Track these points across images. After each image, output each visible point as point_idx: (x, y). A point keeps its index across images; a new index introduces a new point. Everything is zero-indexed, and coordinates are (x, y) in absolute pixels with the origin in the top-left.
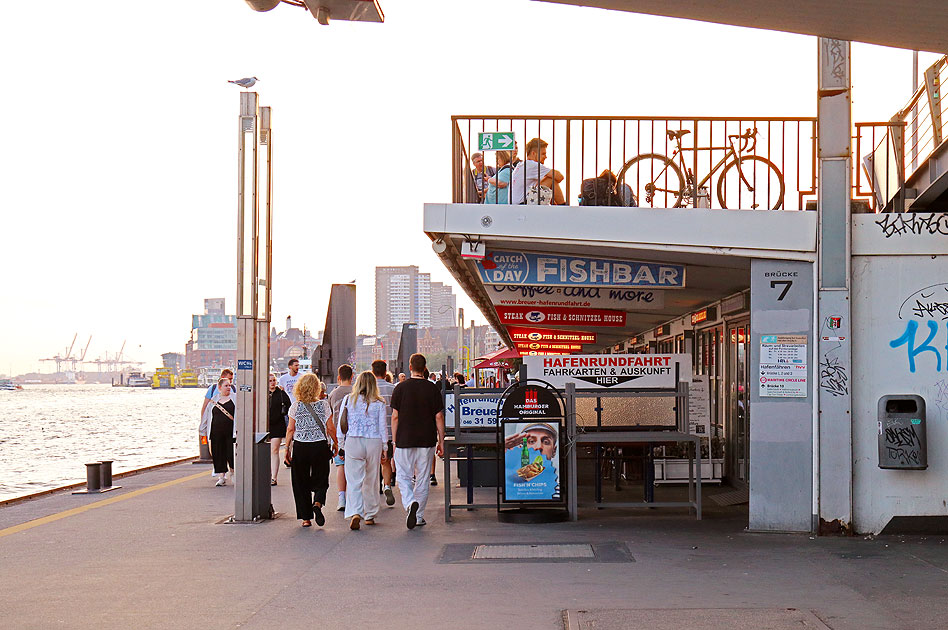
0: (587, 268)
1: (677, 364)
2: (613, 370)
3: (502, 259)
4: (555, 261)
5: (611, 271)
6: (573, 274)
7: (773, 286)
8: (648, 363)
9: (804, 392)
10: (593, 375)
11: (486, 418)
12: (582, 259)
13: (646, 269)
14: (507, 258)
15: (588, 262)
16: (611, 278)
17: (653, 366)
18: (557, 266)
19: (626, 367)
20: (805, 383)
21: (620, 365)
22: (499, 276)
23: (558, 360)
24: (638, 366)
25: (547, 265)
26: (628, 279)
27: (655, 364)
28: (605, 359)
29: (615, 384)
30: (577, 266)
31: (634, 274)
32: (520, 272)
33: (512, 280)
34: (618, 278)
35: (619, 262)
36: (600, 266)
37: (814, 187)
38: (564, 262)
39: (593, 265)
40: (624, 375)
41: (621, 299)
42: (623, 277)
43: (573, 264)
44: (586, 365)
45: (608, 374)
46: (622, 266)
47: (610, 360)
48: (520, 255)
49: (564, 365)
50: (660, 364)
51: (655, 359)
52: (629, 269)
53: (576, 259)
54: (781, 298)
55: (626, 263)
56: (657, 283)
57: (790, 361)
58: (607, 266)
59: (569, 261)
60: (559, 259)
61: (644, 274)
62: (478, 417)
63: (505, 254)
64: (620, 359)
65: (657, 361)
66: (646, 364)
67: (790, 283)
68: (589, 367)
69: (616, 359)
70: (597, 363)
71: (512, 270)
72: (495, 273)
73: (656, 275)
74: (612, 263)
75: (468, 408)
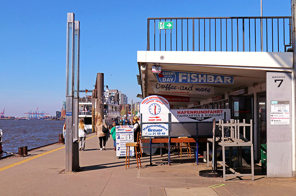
0: (197, 77)
1: (225, 113)
2: (202, 115)
3: (166, 74)
4: (185, 74)
5: (207, 78)
6: (192, 79)
7: (275, 82)
8: (215, 113)
9: (288, 123)
10: (195, 117)
11: (156, 133)
12: (196, 74)
13: (219, 77)
14: (168, 73)
15: (198, 75)
16: (206, 80)
17: (217, 114)
18: (187, 76)
19: (207, 114)
20: (289, 120)
21: (205, 113)
22: (164, 80)
23: (182, 111)
24: (211, 114)
25: (183, 76)
26: (213, 81)
27: (217, 113)
28: (200, 111)
29: (203, 120)
30: (194, 76)
31: (215, 79)
32: (173, 79)
33: (170, 81)
34: (209, 81)
35: (209, 75)
36: (202, 76)
37: (290, 43)
38: (189, 75)
39: (200, 76)
40: (206, 117)
41: (199, 91)
42: (211, 80)
43: (192, 75)
44: (193, 113)
45: (201, 116)
46: (211, 76)
47: (201, 111)
48: (172, 72)
49: (185, 113)
50: (219, 113)
51: (217, 111)
52: (213, 77)
53: (193, 73)
54: (279, 86)
55: (212, 75)
56: (224, 82)
57: (283, 111)
58: (205, 76)
59: (191, 74)
60: (187, 73)
61: (219, 79)
62: (154, 132)
63: (167, 72)
64: (205, 111)
65: (218, 112)
66: (214, 113)
67: (282, 81)
68: (194, 114)
69: (203, 111)
70: (197, 112)
71: (170, 78)
72: (163, 79)
73: (223, 80)
74: (207, 75)
75: (150, 129)
